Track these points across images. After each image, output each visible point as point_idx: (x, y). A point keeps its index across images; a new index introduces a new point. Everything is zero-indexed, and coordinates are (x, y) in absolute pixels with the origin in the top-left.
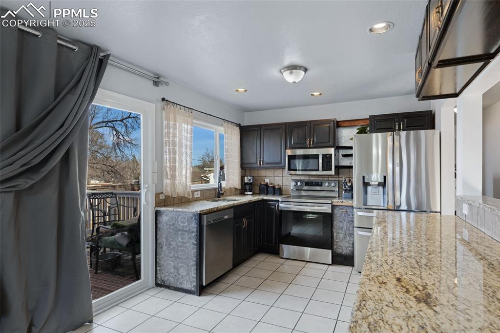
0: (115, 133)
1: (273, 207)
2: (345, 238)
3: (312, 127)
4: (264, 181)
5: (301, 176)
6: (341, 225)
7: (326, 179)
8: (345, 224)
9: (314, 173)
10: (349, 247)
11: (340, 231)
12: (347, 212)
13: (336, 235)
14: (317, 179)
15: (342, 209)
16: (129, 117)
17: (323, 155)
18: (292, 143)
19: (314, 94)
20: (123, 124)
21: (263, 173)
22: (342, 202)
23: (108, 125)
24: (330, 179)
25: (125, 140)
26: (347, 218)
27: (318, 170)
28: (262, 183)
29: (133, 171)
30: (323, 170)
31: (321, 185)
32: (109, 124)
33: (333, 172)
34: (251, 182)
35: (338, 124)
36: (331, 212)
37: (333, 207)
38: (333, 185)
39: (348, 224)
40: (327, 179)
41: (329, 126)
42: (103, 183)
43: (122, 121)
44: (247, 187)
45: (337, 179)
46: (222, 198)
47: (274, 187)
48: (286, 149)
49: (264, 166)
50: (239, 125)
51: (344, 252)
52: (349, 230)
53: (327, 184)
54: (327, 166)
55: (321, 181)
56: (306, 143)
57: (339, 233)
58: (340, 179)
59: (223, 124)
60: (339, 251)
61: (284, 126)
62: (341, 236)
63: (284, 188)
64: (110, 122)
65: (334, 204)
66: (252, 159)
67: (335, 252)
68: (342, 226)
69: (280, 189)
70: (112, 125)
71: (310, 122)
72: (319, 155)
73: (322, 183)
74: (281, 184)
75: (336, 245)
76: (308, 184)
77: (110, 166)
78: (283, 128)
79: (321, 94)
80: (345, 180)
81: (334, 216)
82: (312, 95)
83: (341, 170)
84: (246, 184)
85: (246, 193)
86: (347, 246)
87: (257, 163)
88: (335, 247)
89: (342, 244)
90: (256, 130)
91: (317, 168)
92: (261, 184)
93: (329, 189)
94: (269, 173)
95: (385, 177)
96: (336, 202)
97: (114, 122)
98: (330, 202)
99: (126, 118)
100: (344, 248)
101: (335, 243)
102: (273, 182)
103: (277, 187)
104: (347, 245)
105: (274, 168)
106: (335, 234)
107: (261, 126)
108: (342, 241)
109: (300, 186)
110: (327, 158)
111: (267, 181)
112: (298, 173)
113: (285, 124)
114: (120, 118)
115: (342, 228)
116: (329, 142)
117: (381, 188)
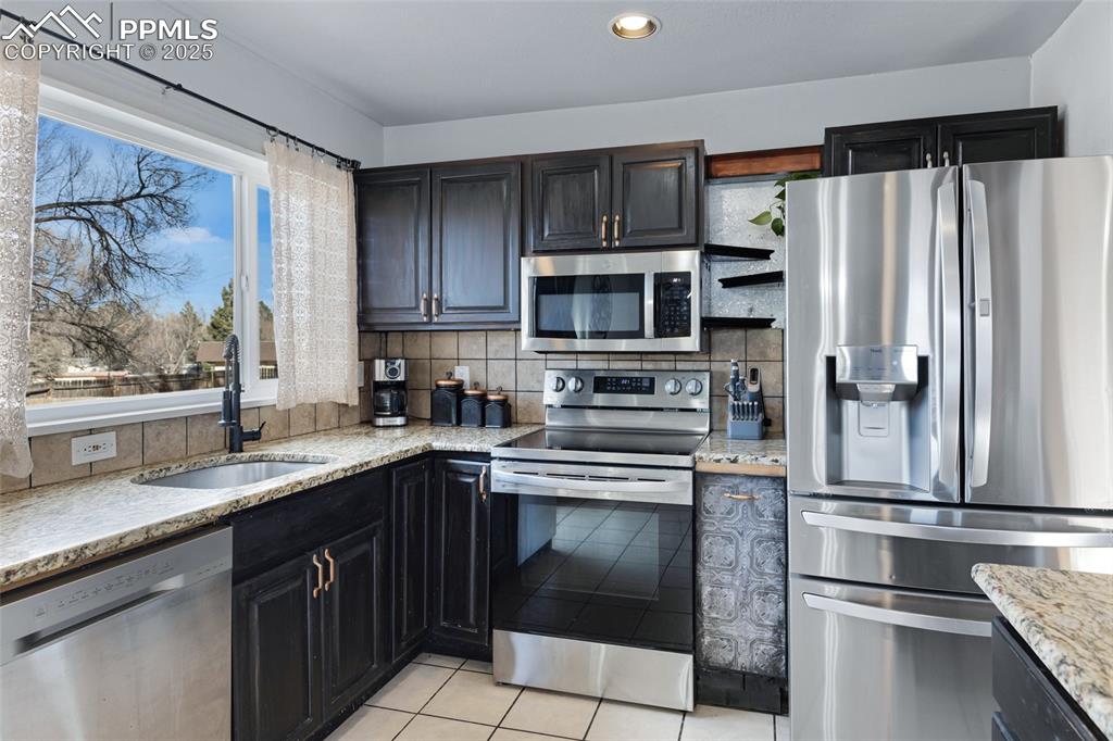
0: (95, 235)
1: (471, 480)
2: (743, 605)
3: (618, 170)
4: (451, 374)
5: (580, 356)
6: (730, 552)
7: (665, 365)
8: (745, 548)
9: (623, 345)
10: (762, 641)
11: (727, 578)
12: (752, 499)
13: (711, 594)
14: (637, 365)
15: (735, 489)
16: (138, 196)
17: (656, 275)
18: (546, 233)
20: (120, 213)
21: (447, 346)
22: (735, 461)
23: (72, 214)
24: (680, 366)
25: (126, 258)
26: (751, 525)
27: (639, 334)
28: (442, 383)
29: (185, 342)
30: (660, 333)
31: (650, 390)
32: (80, 211)
33: (691, 343)
34: (401, 378)
35: (714, 168)
36: (689, 502)
37: (700, 480)
38: (690, 387)
39: (759, 550)
40: (671, 365)
41: (680, 168)
42: (102, 371)
43: (117, 203)
44: (387, 398)
45: (705, 366)
46: (246, 455)
47: (482, 399)
48: (522, 253)
49: (443, 318)
50: (353, 166)
51: (741, 660)
52: (762, 574)
53: (669, 387)
54: (671, 318)
55: (651, 375)
56: (596, 231)
57: (720, 585)
58: (716, 367)
59: (267, 144)
60: (722, 657)
61: (515, 171)
62: (731, 597)
63: (521, 401)
64: (80, 205)
65: (701, 467)
66: (401, 294)
67: (706, 661)
68: (732, 557)
69: (505, 404)
70: (86, 215)
71: (610, 153)
72: (641, 277)
73: (652, 381)
74: (509, 385)
75: (711, 633)
76: (601, 384)
77: (94, 328)
78: (513, 174)
79: (652, 26)
80: (737, 373)
81: (703, 517)
83: (720, 336)
84: (380, 386)
85: (380, 422)
86: (752, 636)
87: (417, 308)
88: (707, 640)
89: (731, 630)
90: (414, 184)
91: (637, 328)
92: (438, 386)
93: (677, 402)
94: (472, 346)
96: (710, 458)
97: (94, 208)
98: (685, 461)
99: (132, 198)
100: (743, 646)
101: (706, 625)
102: (481, 378)
103: (492, 397)
104: (752, 632)
105: (488, 329)
106: (706, 590)
107: (432, 168)
108: (732, 617)
109: (577, 391)
110: (672, 290)
111: (462, 373)
112: (580, 344)
113: (522, 162)
114: (111, 197)
115: (732, 567)
116: (680, 227)
117: (899, 410)
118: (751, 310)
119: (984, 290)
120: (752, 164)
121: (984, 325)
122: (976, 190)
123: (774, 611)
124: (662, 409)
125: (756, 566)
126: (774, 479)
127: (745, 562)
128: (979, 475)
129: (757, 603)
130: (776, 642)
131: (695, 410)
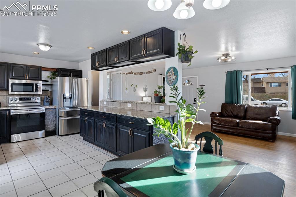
2: (51, 123)
6: (49, 117)
7: (32, 96)
8: (51, 117)
10: (53, 127)
11: (49, 120)
12: (52, 111)
13: (47, 123)
15: (50, 110)
17: (36, 84)
19: (35, 53)
26: (52, 114)
27: (33, 91)
30: (36, 92)
31: (30, 100)
36: (44, 112)
38: (37, 99)
39: (53, 117)
51: (51, 130)
52: (53, 119)
55: (29, 98)
57: (48, 121)
60: (48, 130)
62: (49, 122)
67: (46, 130)
68: (49, 118)
72: (33, 84)
75: (47, 127)
76: (21, 99)
79: (38, 53)
81: (46, 114)
82: (34, 53)
89: (50, 126)
93: (35, 101)
95: (72, 95)
100: (51, 128)
104: (52, 126)
108: (49, 125)
115: (49, 119)
116: (38, 77)
117: (69, 100)
118: (46, 89)
119: (77, 89)
120: (47, 69)
121: (77, 92)
122: (76, 80)
123: (55, 123)
124: (32, 103)
125: (53, 118)
126: (55, 108)
127: (51, 118)
128: (76, 105)
129: (53, 123)
130: (55, 126)
131: (37, 102)
